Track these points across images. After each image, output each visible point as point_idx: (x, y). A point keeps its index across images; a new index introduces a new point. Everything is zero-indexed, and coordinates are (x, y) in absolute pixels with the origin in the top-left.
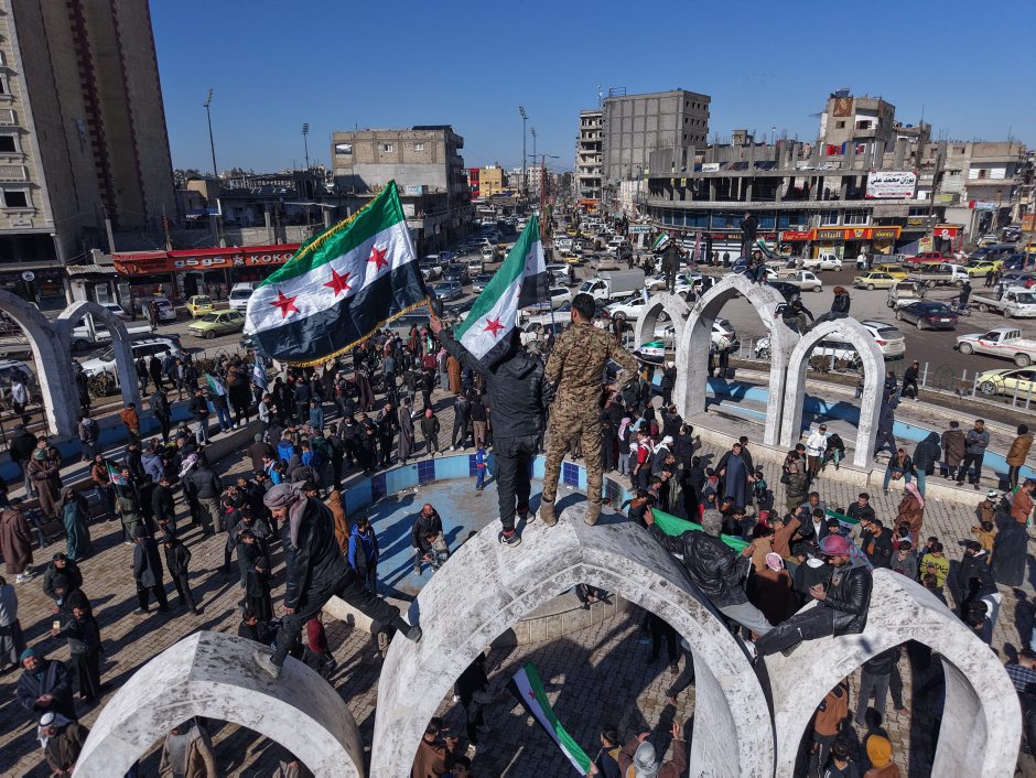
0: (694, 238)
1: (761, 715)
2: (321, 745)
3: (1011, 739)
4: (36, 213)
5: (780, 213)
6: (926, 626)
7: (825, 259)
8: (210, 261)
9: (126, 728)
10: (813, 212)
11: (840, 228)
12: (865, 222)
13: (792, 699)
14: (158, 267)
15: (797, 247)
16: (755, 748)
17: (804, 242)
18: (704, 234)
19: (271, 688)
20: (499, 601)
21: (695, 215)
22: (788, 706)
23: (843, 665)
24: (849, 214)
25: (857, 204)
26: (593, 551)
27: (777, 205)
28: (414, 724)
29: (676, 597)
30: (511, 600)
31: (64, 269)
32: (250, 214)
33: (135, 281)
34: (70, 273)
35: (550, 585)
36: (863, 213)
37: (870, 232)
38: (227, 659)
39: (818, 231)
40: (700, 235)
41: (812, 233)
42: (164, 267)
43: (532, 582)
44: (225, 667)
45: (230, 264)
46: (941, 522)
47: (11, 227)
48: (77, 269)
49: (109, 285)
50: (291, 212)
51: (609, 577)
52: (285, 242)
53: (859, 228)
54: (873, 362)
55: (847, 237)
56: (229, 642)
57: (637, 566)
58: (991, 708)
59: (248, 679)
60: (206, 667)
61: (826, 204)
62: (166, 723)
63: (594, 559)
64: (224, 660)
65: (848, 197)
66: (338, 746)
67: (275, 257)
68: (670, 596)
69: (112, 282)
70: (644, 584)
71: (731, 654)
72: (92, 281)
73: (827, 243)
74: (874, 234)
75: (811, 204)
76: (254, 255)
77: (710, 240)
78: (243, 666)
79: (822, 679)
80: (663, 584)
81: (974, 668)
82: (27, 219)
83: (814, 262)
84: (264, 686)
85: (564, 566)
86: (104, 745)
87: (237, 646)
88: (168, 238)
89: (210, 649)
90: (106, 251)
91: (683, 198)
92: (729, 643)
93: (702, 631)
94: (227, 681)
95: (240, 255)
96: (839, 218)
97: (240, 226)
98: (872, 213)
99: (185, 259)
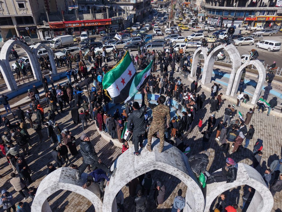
0: (217, 19)
1: (202, 198)
2: (91, 195)
3: (270, 208)
4: (27, 10)
5: (246, 11)
6: (250, 182)
7: (258, 27)
8: (75, 24)
9: (45, 191)
10: (257, 11)
11: (266, 16)
12: (274, 15)
13: (211, 194)
14: (61, 26)
15: (250, 23)
16: (200, 204)
17: (252, 21)
18: (221, 18)
19: (79, 183)
20: (134, 172)
21: (219, 11)
22: (210, 195)
23: (226, 188)
24: (269, 12)
25: (272, 8)
26: (159, 162)
27: (246, 8)
28: (113, 194)
29: (181, 173)
30: (137, 172)
31: (36, 27)
32: (86, 9)
33: (55, 30)
34: (38, 28)
35: (147, 169)
36: (273, 12)
37: (275, 18)
38: (68, 175)
39: (258, 17)
40: (219, 18)
41: (256, 18)
42: (63, 26)
43: (142, 168)
44: (68, 178)
45: (80, 26)
46: (273, 123)
47: (21, 14)
48: (40, 27)
49: (48, 31)
50: (98, 9)
51: (163, 168)
52: (96, 19)
53: (271, 17)
54: (262, 75)
55: (267, 20)
56: (69, 170)
57: (171, 166)
58: (265, 201)
59: (73, 181)
60: (63, 178)
61: (262, 8)
62: (54, 191)
63: (159, 164)
64: (67, 176)
65: (270, 6)
66: (95, 195)
67: (93, 24)
68: (179, 173)
69: (49, 30)
70: (172, 170)
71: (195, 185)
72: (44, 30)
73: (260, 21)
74: (276, 19)
75: (257, 8)
76: (87, 23)
77: (222, 20)
78: (72, 177)
79: (220, 190)
80: (177, 170)
81: (262, 192)
82: (25, 11)
83: (255, 28)
84: (77, 183)
85: (151, 165)
86: (40, 194)
87: (71, 171)
88: (63, 17)
89: (64, 173)
90: (47, 21)
91: (216, 5)
92: (194, 183)
93: (187, 180)
94: (68, 183)
95: (83, 23)
96: (265, 13)
97: (83, 13)
98: (277, 11)
99: (68, 24)
